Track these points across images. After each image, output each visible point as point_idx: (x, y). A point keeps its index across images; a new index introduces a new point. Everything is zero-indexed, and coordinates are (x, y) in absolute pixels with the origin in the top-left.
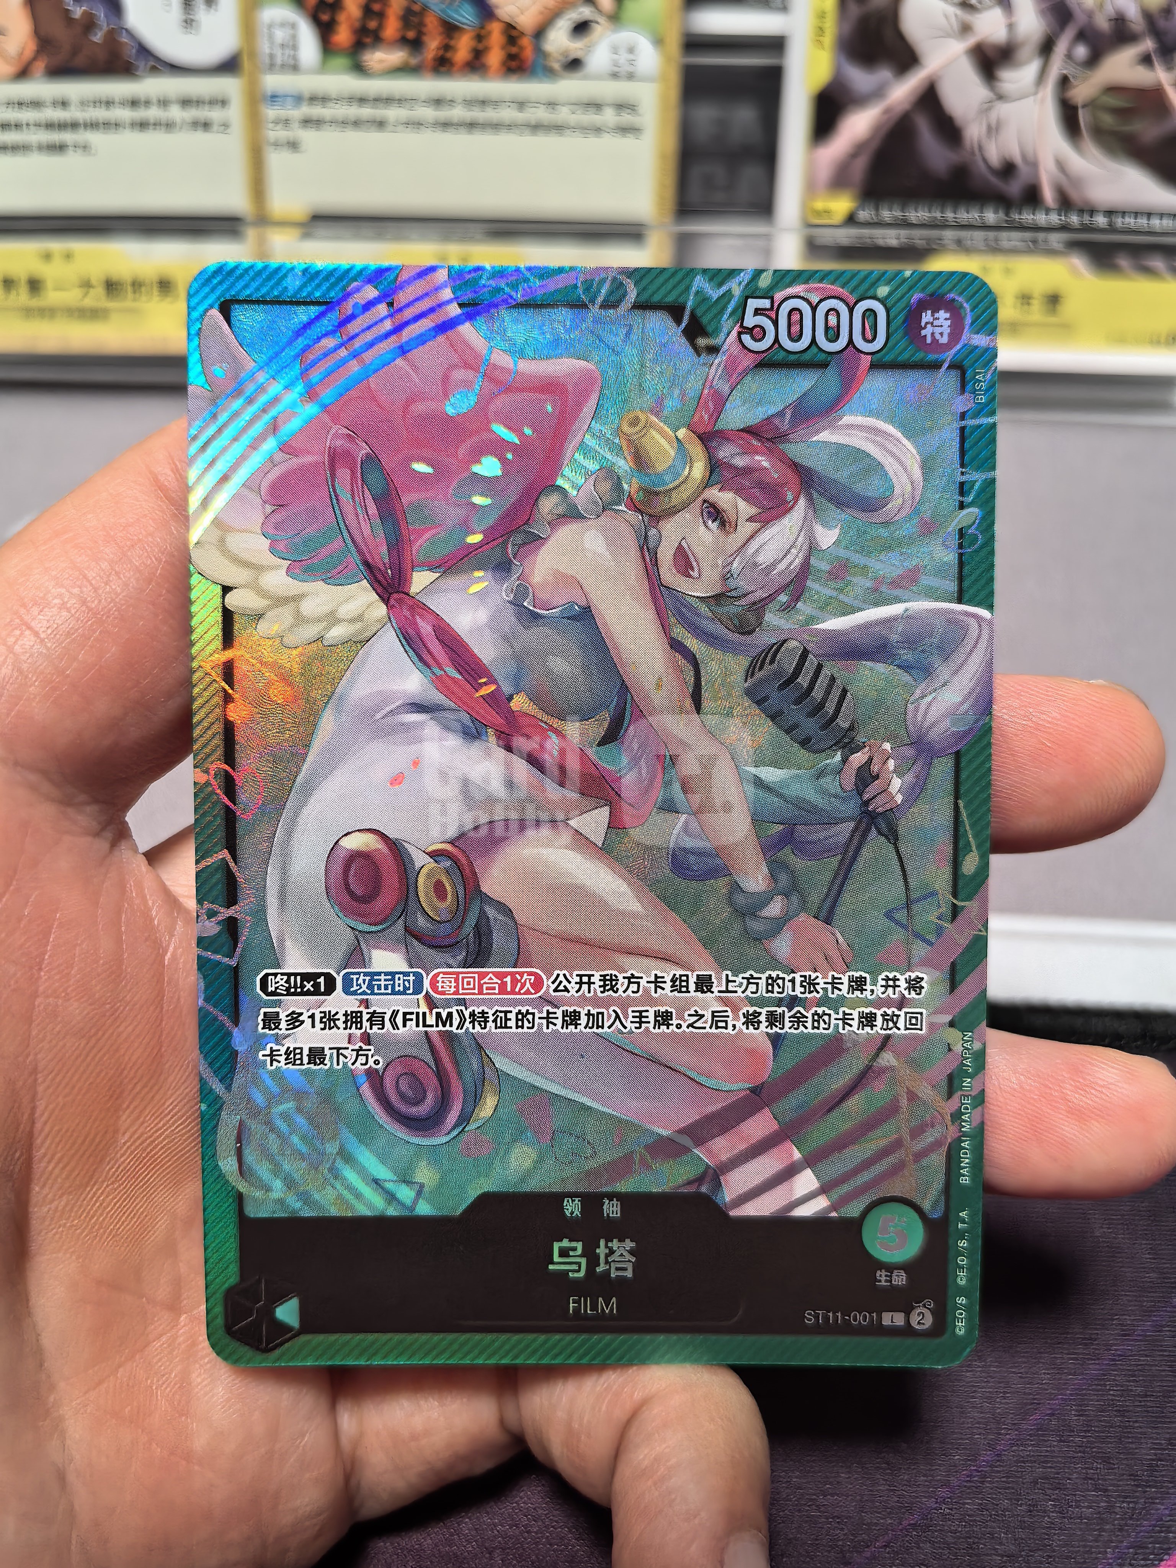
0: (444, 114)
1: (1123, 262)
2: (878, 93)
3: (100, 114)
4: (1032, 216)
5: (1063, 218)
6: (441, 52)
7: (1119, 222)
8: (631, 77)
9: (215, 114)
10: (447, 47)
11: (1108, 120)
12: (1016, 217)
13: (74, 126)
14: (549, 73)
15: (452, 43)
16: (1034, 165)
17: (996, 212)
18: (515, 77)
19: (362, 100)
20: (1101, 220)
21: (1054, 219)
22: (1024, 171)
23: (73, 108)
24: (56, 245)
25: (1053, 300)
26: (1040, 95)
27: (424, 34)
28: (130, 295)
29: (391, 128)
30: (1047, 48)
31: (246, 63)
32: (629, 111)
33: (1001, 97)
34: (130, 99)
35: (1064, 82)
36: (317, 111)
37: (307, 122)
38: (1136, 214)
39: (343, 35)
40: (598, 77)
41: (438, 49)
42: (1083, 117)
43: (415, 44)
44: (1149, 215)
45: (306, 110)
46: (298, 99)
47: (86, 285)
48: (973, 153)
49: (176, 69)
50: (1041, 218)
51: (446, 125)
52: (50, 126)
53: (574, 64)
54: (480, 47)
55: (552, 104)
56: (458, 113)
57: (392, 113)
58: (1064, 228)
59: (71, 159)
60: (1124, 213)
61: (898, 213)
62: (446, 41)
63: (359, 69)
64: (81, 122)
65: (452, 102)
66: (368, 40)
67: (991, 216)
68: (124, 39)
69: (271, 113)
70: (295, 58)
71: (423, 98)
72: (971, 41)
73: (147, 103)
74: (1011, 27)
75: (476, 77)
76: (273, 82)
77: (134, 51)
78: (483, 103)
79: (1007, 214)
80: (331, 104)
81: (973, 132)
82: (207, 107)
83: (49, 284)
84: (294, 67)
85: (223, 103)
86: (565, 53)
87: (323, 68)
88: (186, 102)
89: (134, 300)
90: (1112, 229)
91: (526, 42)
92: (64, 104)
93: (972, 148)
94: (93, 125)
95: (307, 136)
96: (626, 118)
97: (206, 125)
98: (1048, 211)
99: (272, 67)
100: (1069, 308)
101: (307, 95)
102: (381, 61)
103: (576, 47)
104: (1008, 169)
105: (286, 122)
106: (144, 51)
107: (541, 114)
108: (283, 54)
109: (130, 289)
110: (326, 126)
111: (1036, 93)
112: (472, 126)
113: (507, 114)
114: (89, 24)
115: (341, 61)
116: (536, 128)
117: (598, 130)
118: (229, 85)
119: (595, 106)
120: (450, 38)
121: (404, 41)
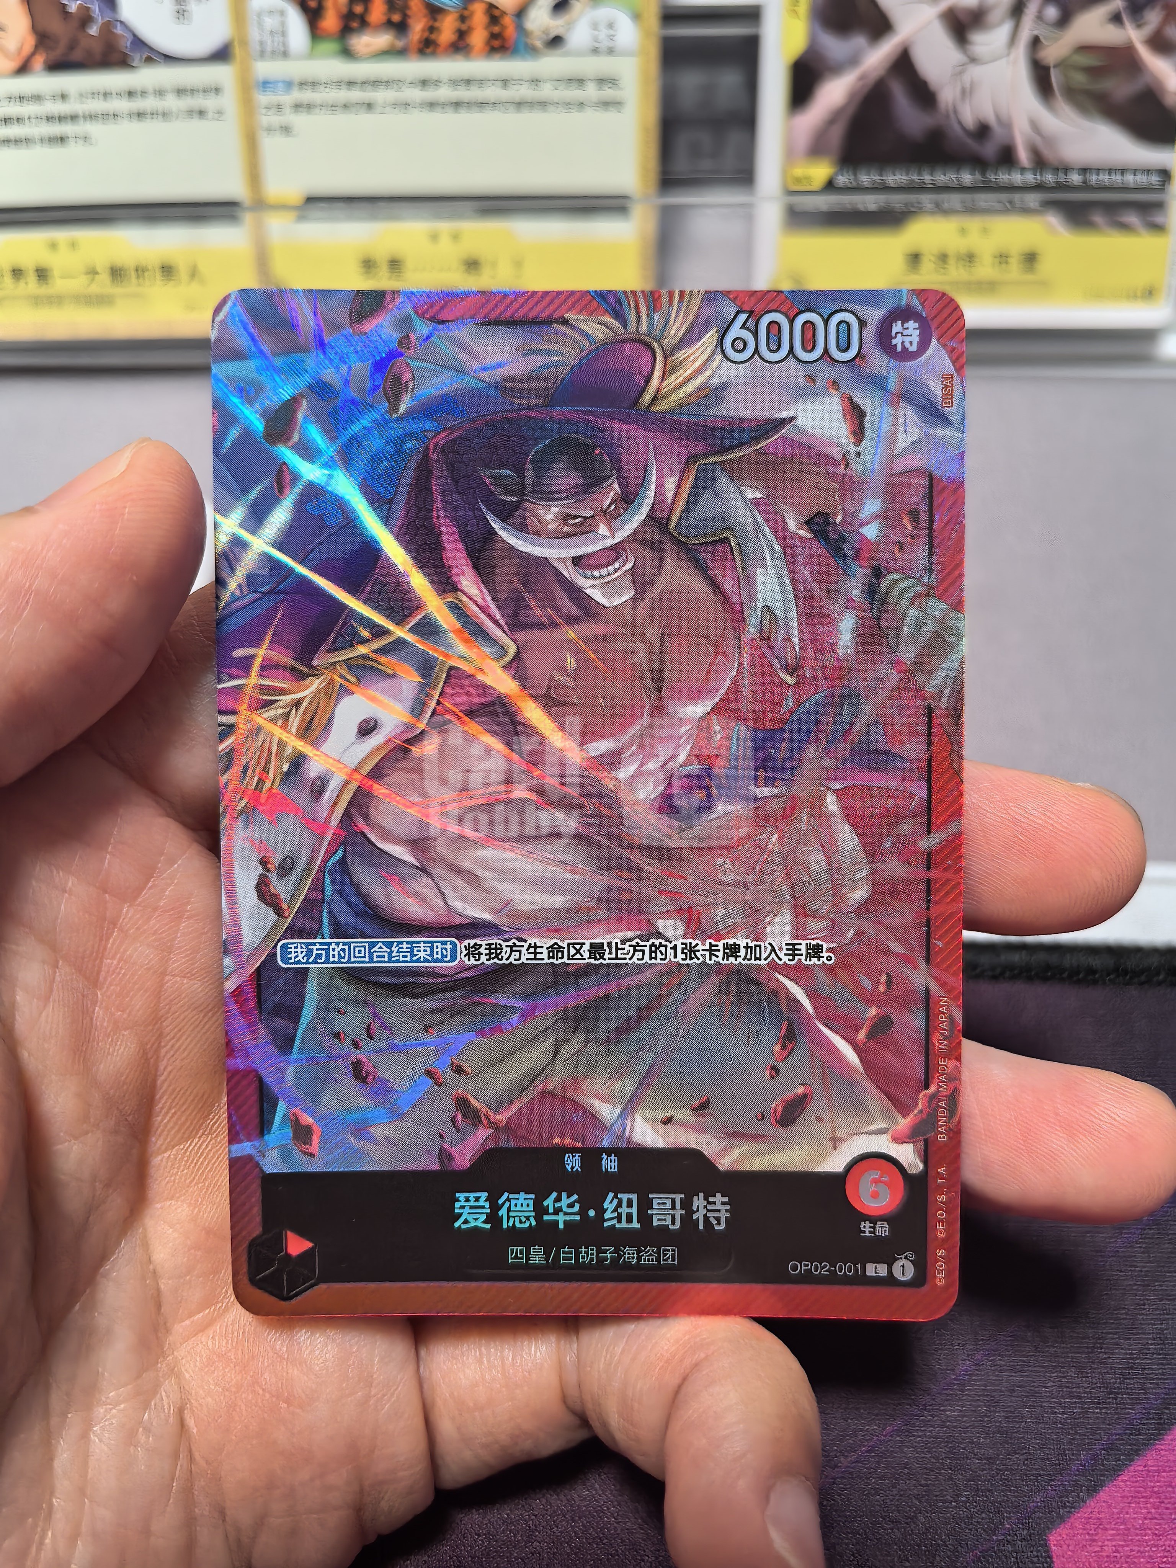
0: (430, 94)
1: (1098, 218)
2: (854, 61)
4: (1008, 177)
5: (1038, 177)
6: (426, 34)
7: (1093, 179)
8: (611, 51)
9: (209, 103)
10: (432, 29)
11: (1080, 79)
12: (992, 177)
13: (74, 118)
14: (532, 51)
15: (437, 24)
16: (1007, 125)
18: (497, 56)
19: (351, 84)
20: (1075, 178)
21: (1030, 178)
22: (998, 131)
23: (72, 100)
24: (62, 235)
25: (1030, 259)
26: (1012, 57)
27: (409, 17)
28: (134, 280)
29: (379, 110)
30: (1017, 10)
31: (237, 51)
32: (610, 85)
33: (973, 60)
34: (127, 90)
35: (1035, 42)
36: (307, 96)
37: (297, 107)
38: (1110, 171)
39: (330, 21)
40: (579, 54)
41: (423, 31)
42: (1055, 77)
43: (401, 27)
44: (1123, 171)
45: (297, 95)
46: (289, 85)
47: (92, 272)
48: (947, 116)
49: (169, 59)
50: (1017, 178)
51: (432, 105)
52: (49, 119)
53: (556, 41)
54: (464, 27)
55: (535, 81)
56: (444, 93)
57: (380, 96)
58: (1039, 187)
59: (73, 149)
60: (1098, 171)
61: (877, 178)
62: (431, 23)
63: (347, 53)
64: (81, 114)
65: (437, 83)
66: (355, 25)
67: (967, 178)
68: (119, 30)
69: (263, 99)
70: (284, 44)
71: (410, 79)
72: (943, 5)
73: (144, 93)
75: (459, 57)
76: (264, 69)
77: (129, 44)
78: (468, 82)
79: (983, 174)
80: (322, 88)
81: (947, 96)
82: (201, 95)
83: (56, 273)
84: (285, 54)
85: (217, 90)
86: (546, 32)
87: (311, 55)
88: (180, 92)
89: (139, 285)
90: (1086, 187)
91: (508, 21)
92: (64, 97)
93: (947, 111)
94: (91, 117)
95: (299, 120)
96: (608, 93)
97: (201, 113)
98: (1023, 170)
99: (262, 54)
100: (1046, 266)
101: (297, 80)
102: (368, 45)
103: (556, 25)
104: (983, 131)
105: (279, 107)
106: (139, 43)
107: (524, 92)
108: (273, 41)
109: (133, 274)
110: (317, 110)
111: (1008, 55)
112: (457, 105)
113: (492, 92)
114: (85, 19)
116: (520, 105)
117: (581, 105)
118: (221, 73)
119: (577, 81)
120: (435, 20)
121: (389, 24)
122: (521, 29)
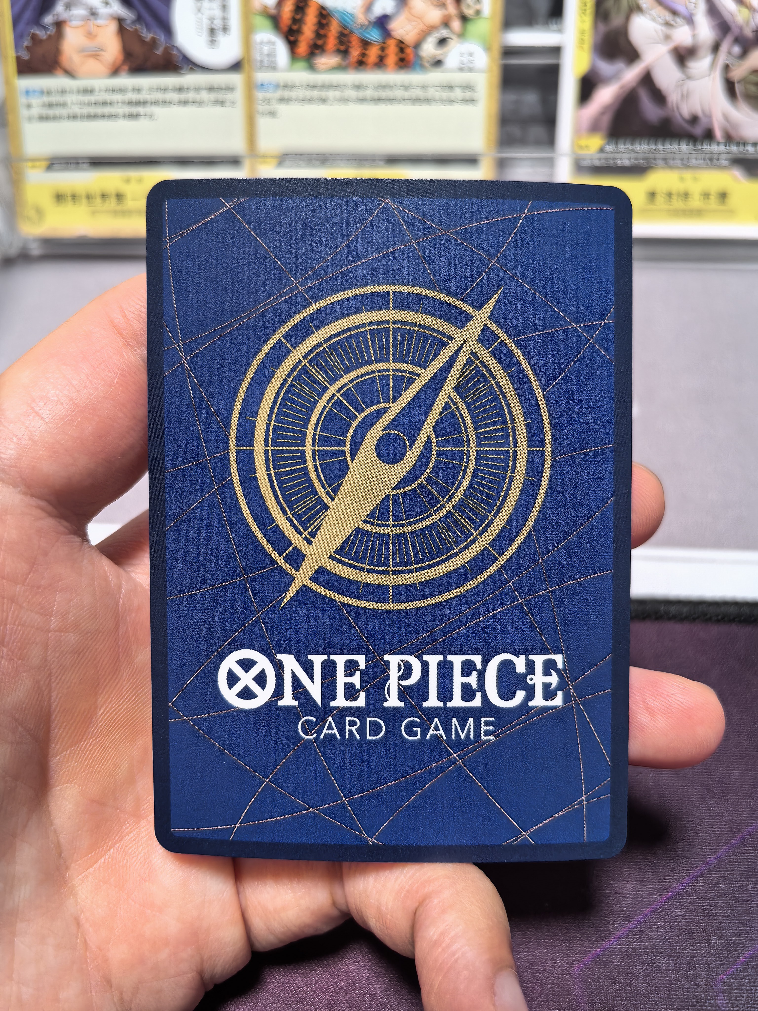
0: (361, 94)
2: (616, 77)
3: (160, 96)
4: (709, 147)
5: (727, 147)
8: (471, 70)
9: (227, 96)
10: (363, 55)
11: (752, 89)
12: (700, 147)
13: (144, 103)
14: (423, 68)
15: (367, 52)
16: (709, 117)
17: (688, 145)
18: (403, 71)
19: (314, 87)
20: (750, 149)
21: (723, 148)
22: (704, 120)
23: (144, 92)
24: (133, 174)
25: (723, 196)
26: (712, 76)
27: (350, 47)
29: (330, 102)
30: (716, 48)
31: (246, 66)
32: (470, 90)
33: (689, 78)
34: (178, 87)
35: (727, 68)
36: (287, 94)
37: (282, 100)
39: (303, 48)
40: (452, 71)
41: (358, 55)
42: (738, 88)
43: (345, 53)
45: (281, 93)
46: (277, 86)
48: (673, 111)
49: (204, 69)
50: (714, 148)
51: (362, 100)
52: (130, 103)
53: (438, 63)
54: (383, 54)
55: (424, 87)
56: (369, 93)
57: (331, 94)
58: (729, 153)
59: (142, 123)
61: (630, 147)
62: (363, 51)
63: (312, 68)
64: (149, 100)
65: (366, 87)
66: (317, 51)
67: (684, 147)
68: (175, 53)
69: (260, 95)
70: (274, 62)
71: (350, 85)
72: (671, 45)
73: (188, 90)
74: (694, 36)
75: (380, 71)
76: (261, 76)
77: (180, 58)
78: (385, 87)
79: (694, 146)
80: (296, 89)
81: (673, 98)
82: (223, 92)
83: (129, 196)
84: (274, 68)
85: (232, 89)
86: (433, 57)
87: (290, 68)
88: (211, 89)
91: (409, 51)
92: (138, 90)
93: (673, 108)
94: (156, 103)
95: (281, 108)
96: (468, 94)
97: (222, 103)
99: (261, 67)
100: (733, 201)
101: (282, 84)
102: (325, 64)
103: (438, 53)
104: (694, 120)
105: (269, 101)
106: (186, 59)
107: (418, 93)
108: (267, 60)
110: (292, 102)
111: (709, 75)
112: (377, 100)
113: (399, 93)
114: (154, 44)
115: (301, 64)
116: (416, 100)
117: (452, 101)
118: (236, 79)
119: (450, 87)
120: (365, 49)
121: (339, 51)
122: (417, 56)
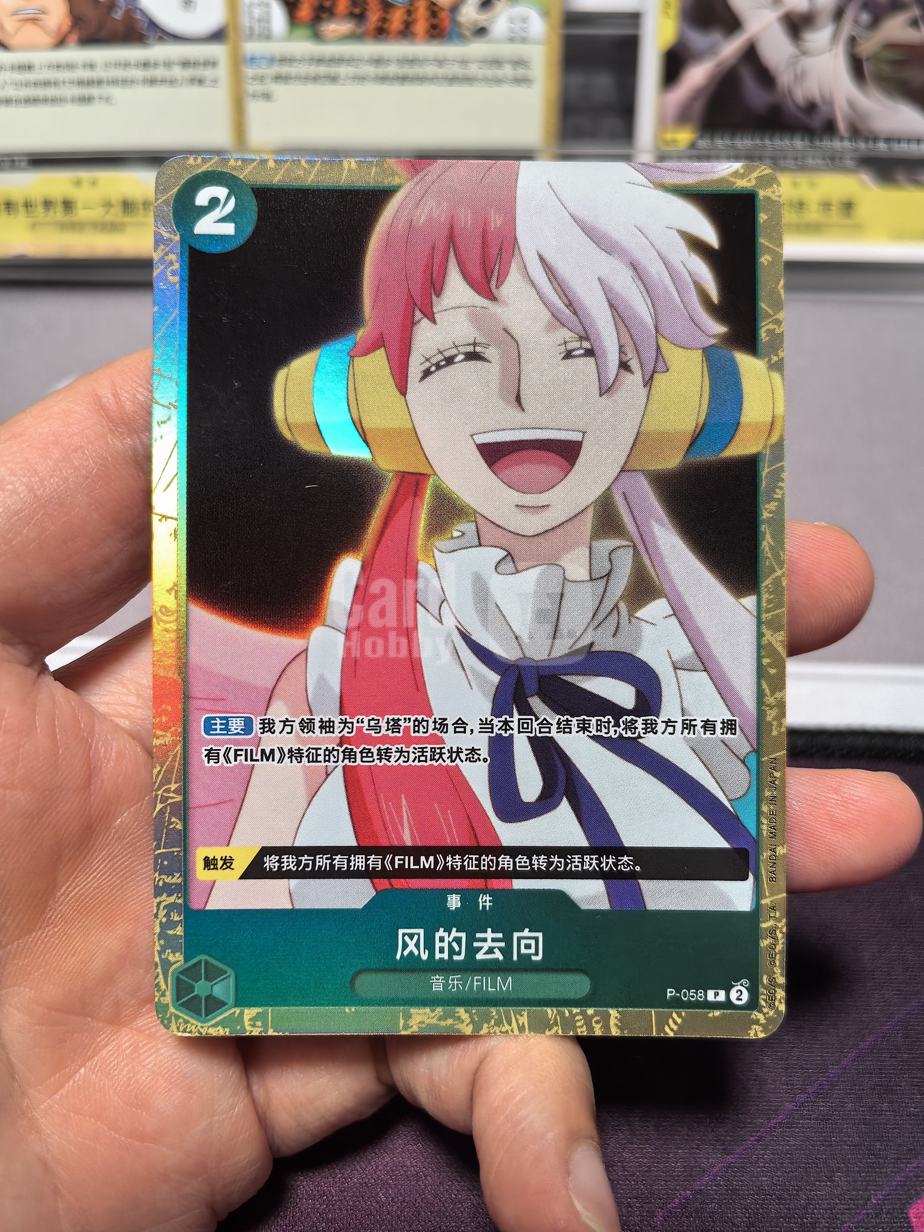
1: (900, 176)
2: (711, 51)
3: (119, 73)
4: (830, 143)
5: (853, 144)
6: (380, 24)
7: (896, 146)
8: (524, 40)
9: (208, 73)
10: (384, 20)
11: (886, 69)
12: (818, 143)
13: (100, 82)
14: (462, 38)
15: (388, 17)
16: (830, 103)
17: (803, 140)
18: (436, 41)
19: (320, 61)
20: (882, 146)
21: (847, 145)
22: (823, 108)
23: (98, 69)
24: (85, 174)
25: (848, 206)
26: (833, 52)
27: (367, 10)
28: (140, 212)
29: (342, 82)
30: (839, 15)
31: (231, 33)
32: (523, 66)
33: (804, 53)
34: (143, 62)
35: (853, 41)
36: (285, 70)
37: (278, 78)
38: (909, 141)
39: (305, 11)
40: (498, 41)
41: (378, 21)
42: (867, 68)
43: (360, 17)
44: (918, 141)
45: (276, 69)
46: (272, 60)
47: (108, 204)
48: (784, 95)
49: (177, 38)
50: (837, 144)
51: (383, 79)
52: (81, 83)
53: (481, 31)
54: (410, 19)
55: (464, 62)
56: (392, 69)
57: (343, 70)
59: (97, 108)
60: (899, 141)
61: (728, 142)
62: (384, 15)
63: (317, 37)
64: (105, 79)
65: (388, 61)
66: (325, 15)
67: (799, 143)
68: (139, 16)
69: (250, 71)
70: (269, 30)
71: (366, 59)
72: (781, 11)
73: (156, 65)
75: (406, 42)
76: (251, 47)
77: (146, 25)
78: (412, 61)
79: (811, 142)
80: (296, 64)
81: (784, 79)
82: (201, 68)
83: (80, 205)
84: (268, 37)
85: (214, 64)
86: (475, 23)
87: (289, 37)
88: (186, 64)
89: (146, 216)
90: (890, 152)
91: (444, 15)
92: (91, 66)
93: (784, 91)
94: (114, 82)
95: (278, 89)
96: (521, 72)
97: (200, 82)
99: (251, 36)
100: (861, 212)
101: (278, 57)
102: (334, 31)
103: (481, 18)
104: (811, 107)
105: (262, 78)
106: (153, 25)
107: (456, 69)
108: (260, 27)
109: (141, 207)
110: (292, 81)
111: (830, 50)
112: (403, 79)
113: (431, 70)
114: (112, 6)
116: (453, 80)
117: (500, 81)
118: (218, 51)
119: (497, 62)
120: (387, 13)
121: (352, 15)
122: (455, 22)
